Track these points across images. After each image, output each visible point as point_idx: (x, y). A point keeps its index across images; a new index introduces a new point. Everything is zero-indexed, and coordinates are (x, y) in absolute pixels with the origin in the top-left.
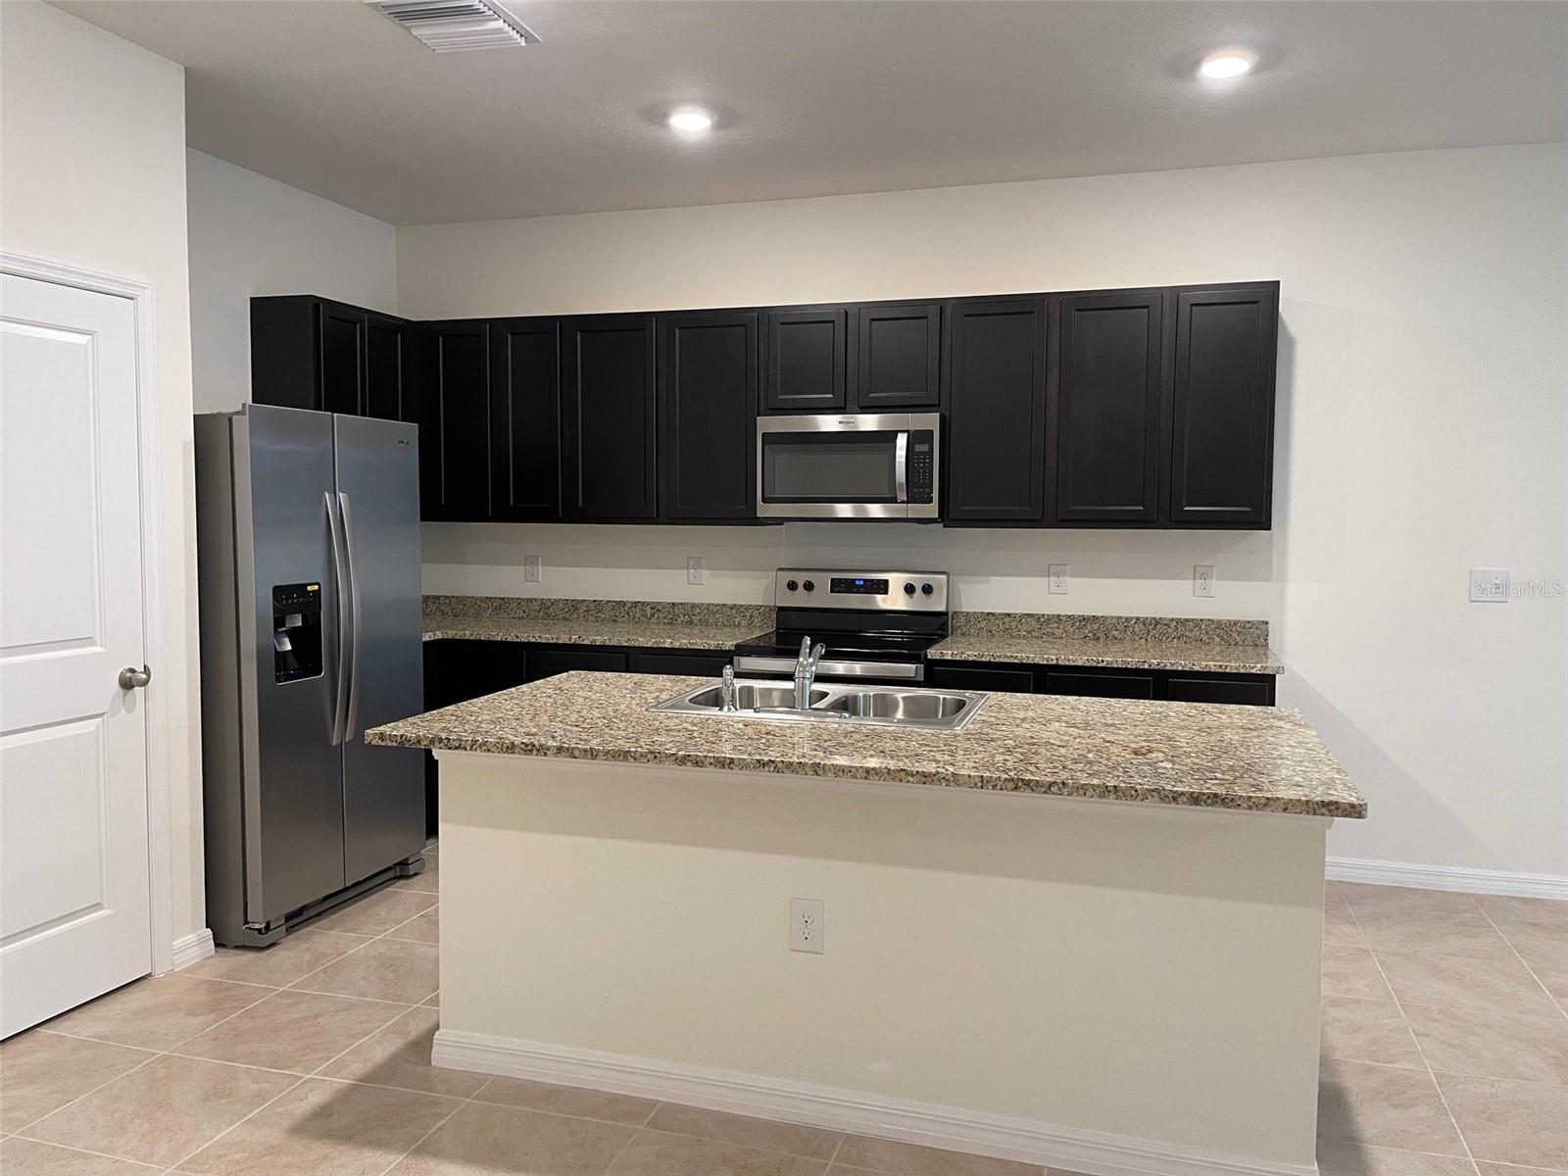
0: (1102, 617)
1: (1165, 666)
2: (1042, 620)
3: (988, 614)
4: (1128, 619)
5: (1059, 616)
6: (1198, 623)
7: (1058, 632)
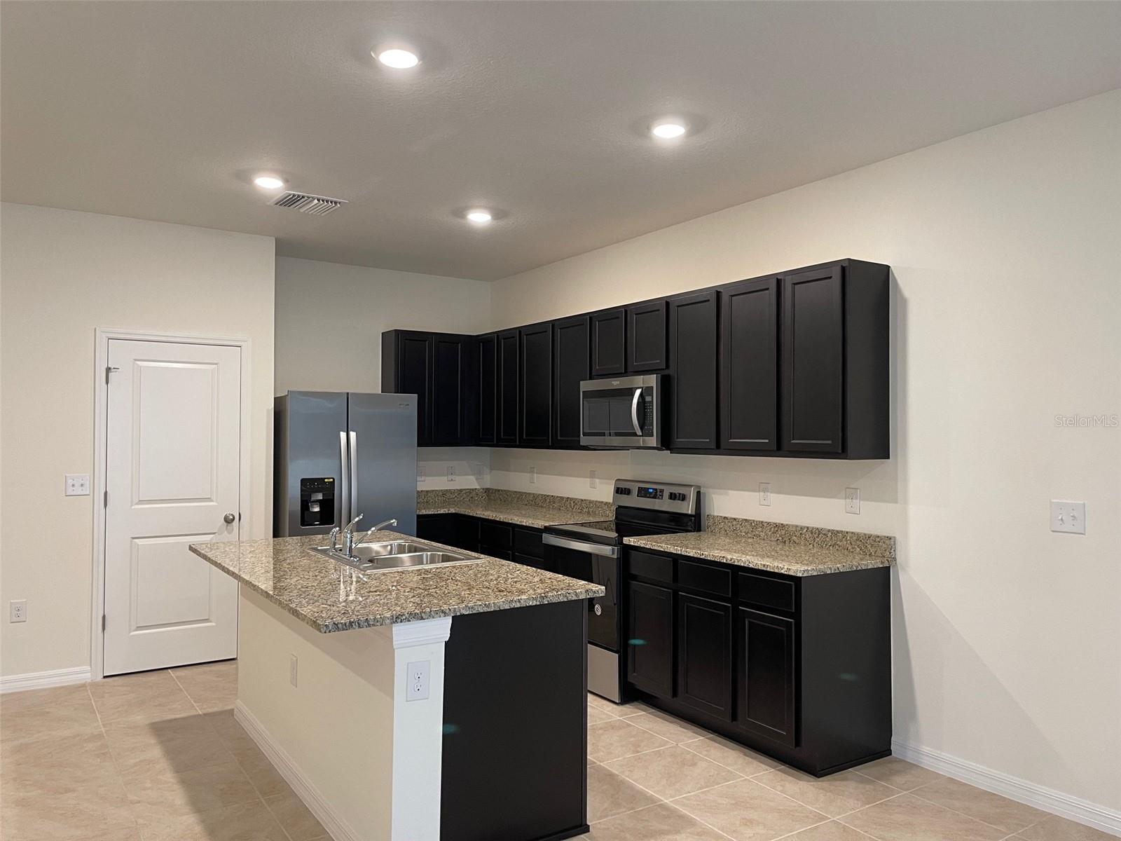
0: (787, 525)
1: (734, 562)
2: (753, 524)
3: (725, 518)
4: (802, 528)
5: (762, 522)
6: (845, 534)
7: (762, 534)
